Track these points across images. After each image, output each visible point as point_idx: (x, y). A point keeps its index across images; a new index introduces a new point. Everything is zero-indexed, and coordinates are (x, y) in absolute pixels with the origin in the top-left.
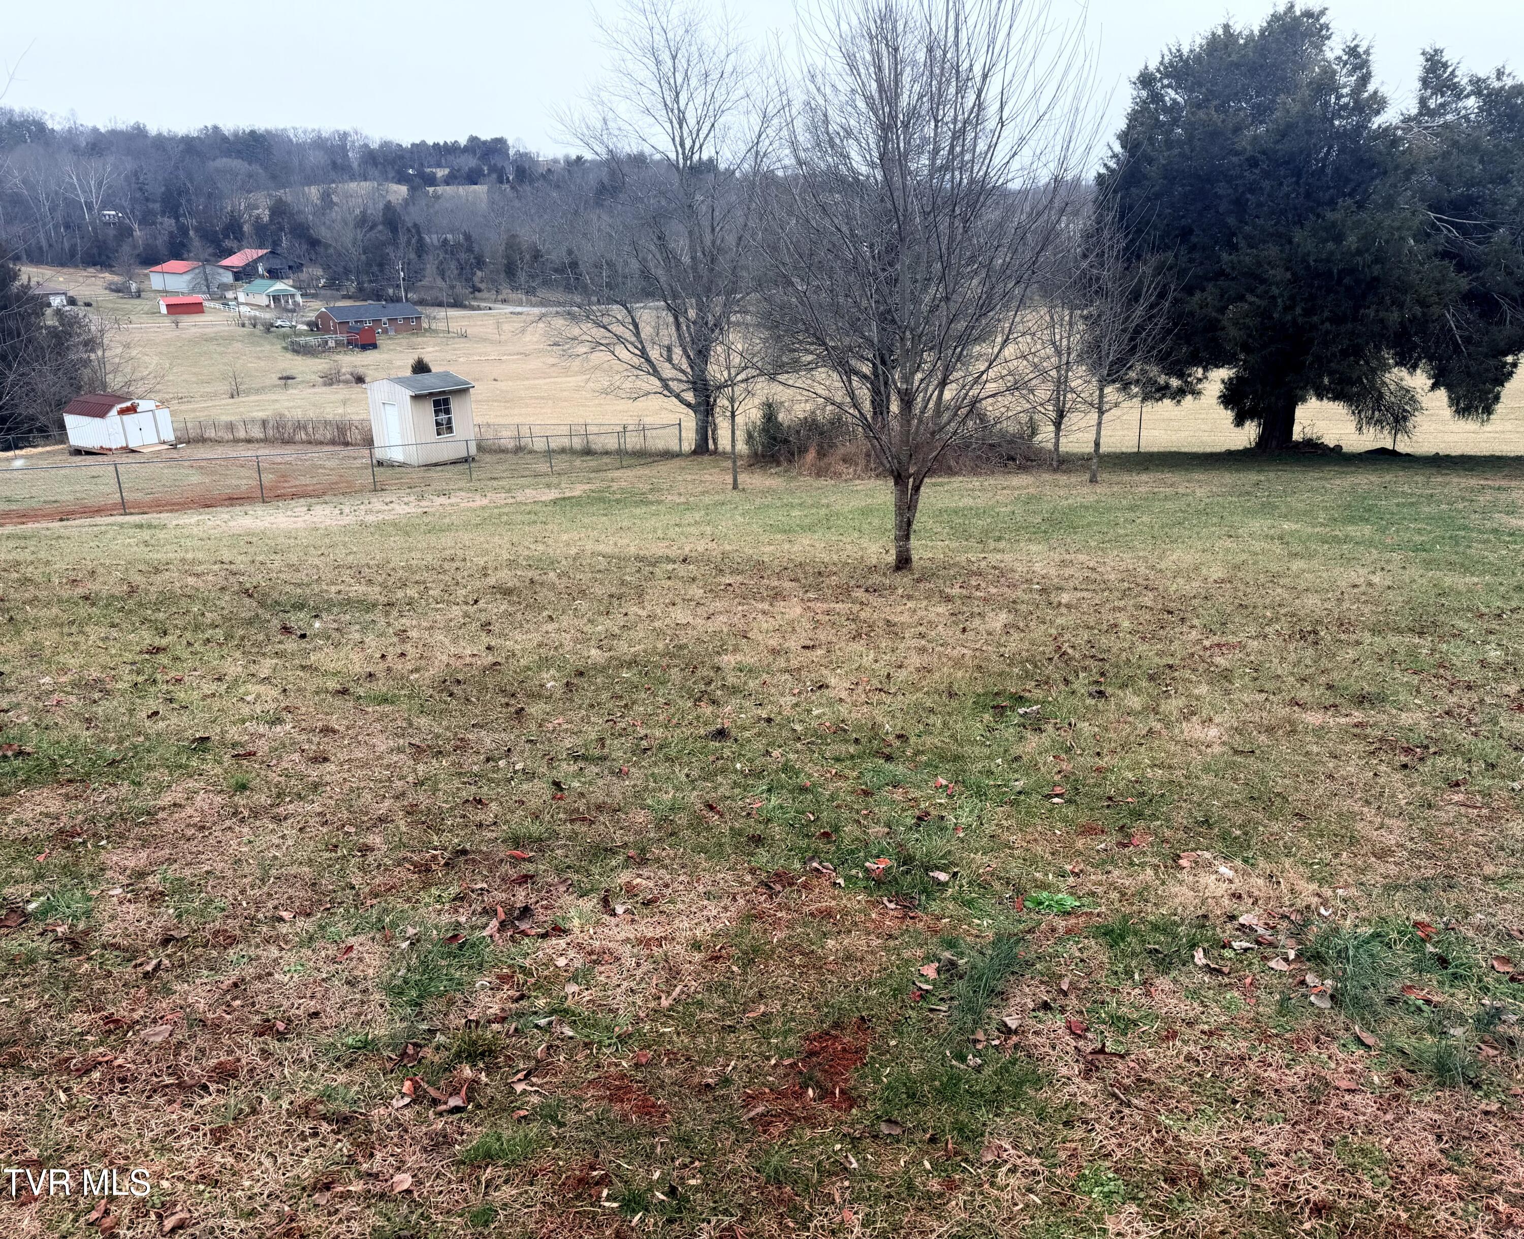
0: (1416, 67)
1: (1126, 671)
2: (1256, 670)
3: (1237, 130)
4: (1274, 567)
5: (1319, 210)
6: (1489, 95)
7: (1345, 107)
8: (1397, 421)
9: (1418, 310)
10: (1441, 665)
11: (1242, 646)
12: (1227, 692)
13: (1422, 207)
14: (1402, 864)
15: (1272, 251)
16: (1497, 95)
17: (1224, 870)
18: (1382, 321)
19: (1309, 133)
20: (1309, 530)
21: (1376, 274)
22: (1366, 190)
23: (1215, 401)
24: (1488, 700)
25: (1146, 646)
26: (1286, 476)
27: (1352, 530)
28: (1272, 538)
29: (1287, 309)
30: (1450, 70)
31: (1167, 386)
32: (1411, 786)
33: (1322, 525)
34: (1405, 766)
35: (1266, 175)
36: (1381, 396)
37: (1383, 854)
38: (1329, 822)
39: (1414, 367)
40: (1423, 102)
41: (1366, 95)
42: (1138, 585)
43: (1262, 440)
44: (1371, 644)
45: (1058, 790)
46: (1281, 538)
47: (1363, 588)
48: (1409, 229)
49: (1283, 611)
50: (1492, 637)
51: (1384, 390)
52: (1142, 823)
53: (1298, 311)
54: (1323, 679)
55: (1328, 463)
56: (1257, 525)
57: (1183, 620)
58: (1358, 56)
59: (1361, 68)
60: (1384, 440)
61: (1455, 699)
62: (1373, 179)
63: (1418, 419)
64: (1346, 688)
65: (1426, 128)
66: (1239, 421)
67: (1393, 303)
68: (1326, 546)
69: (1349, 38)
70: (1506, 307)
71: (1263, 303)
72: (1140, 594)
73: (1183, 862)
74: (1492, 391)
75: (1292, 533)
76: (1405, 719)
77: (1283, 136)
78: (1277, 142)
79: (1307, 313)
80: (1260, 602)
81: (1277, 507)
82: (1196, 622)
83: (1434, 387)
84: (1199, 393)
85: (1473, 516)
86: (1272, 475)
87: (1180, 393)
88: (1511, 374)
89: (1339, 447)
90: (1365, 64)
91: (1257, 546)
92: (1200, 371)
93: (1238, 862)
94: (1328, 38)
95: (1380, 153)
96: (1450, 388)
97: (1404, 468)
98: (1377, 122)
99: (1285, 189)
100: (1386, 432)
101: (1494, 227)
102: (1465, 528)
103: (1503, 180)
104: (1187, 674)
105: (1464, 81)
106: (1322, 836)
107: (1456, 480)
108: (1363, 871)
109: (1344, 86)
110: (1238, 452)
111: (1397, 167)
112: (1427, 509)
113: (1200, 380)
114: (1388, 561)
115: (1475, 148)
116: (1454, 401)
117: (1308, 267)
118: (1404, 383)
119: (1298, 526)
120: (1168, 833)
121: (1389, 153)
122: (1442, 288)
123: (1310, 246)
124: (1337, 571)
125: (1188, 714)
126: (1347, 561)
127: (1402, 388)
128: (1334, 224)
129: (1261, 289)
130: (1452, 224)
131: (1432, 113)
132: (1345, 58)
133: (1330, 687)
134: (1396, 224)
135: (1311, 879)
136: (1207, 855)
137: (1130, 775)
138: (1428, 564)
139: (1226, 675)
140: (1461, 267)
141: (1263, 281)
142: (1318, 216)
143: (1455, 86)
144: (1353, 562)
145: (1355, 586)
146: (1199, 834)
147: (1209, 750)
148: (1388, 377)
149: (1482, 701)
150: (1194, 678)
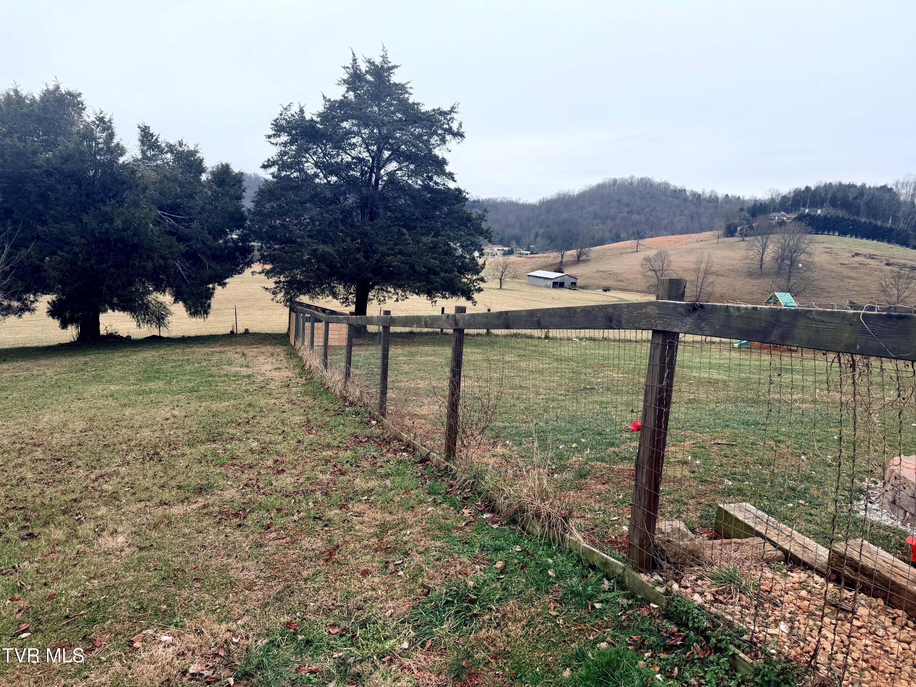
0: (136, 135)
1: (43, 513)
2: (132, 488)
3: (35, 153)
4: (115, 415)
5: (96, 204)
6: (177, 153)
7: (101, 149)
8: (158, 319)
9: (162, 261)
10: (233, 458)
11: (117, 473)
12: (119, 508)
13: (154, 207)
14: (262, 589)
15: (71, 226)
16: (181, 154)
17: (164, 638)
18: (143, 267)
19: (83, 161)
20: (127, 388)
21: (136, 242)
22: (121, 197)
23: (45, 315)
24: (263, 472)
25: (52, 489)
26: (102, 357)
27: (152, 385)
28: (107, 397)
29: (85, 260)
30: (155, 138)
31: (9, 307)
32: (247, 536)
33: (134, 384)
34: (240, 525)
35: (59, 182)
36: (148, 308)
37: (250, 587)
38: (214, 577)
39: (164, 291)
40: (143, 152)
41: (113, 144)
42: (27, 444)
43: (81, 336)
44: (191, 454)
45: (24, 627)
46: (112, 396)
47: (172, 420)
48: (150, 219)
49: (133, 443)
50: (249, 435)
51: (150, 305)
52: (96, 627)
53: (93, 261)
54: (173, 483)
55: (125, 347)
56: (95, 389)
57: (70, 464)
58: (105, 123)
59: (108, 130)
60: (153, 331)
61: (247, 476)
62: (125, 190)
63: (169, 318)
64: (189, 486)
65: (148, 166)
66: (64, 326)
67: (148, 258)
68: (141, 397)
69: (98, 112)
70: (205, 260)
71: (70, 256)
72: (32, 451)
73: (137, 644)
74: (206, 303)
75: (118, 392)
76: (228, 495)
77: (66, 161)
78: (63, 164)
79: (99, 262)
80: (116, 440)
81: (103, 377)
82: (80, 463)
83: (176, 301)
84: (34, 310)
85: (213, 369)
86: (93, 357)
87: (20, 311)
88: (213, 293)
89: (129, 337)
90: (110, 128)
91: (100, 403)
92: (32, 296)
93: (172, 629)
94: (84, 109)
95: (126, 177)
96: (185, 302)
97: (168, 346)
98: (121, 160)
99: (73, 191)
100: (154, 326)
101: (192, 220)
102: (211, 376)
103: (191, 196)
104: (89, 503)
105: (163, 145)
106: (214, 589)
107: (197, 350)
108: (244, 602)
109: (100, 138)
110: (67, 344)
111: (137, 185)
112: (188, 368)
113: (32, 302)
114: (179, 401)
115: (175, 180)
116: (188, 308)
117: (95, 237)
118: (159, 300)
119: (120, 387)
120: (118, 627)
121: (131, 178)
122: (172, 250)
123: (94, 224)
124: (153, 411)
125: (99, 531)
126: (156, 404)
127: (158, 302)
128: (106, 213)
129: (67, 248)
130: (170, 217)
131: (149, 159)
132: (97, 122)
133: (179, 487)
134: (142, 216)
135: (220, 622)
136: (150, 632)
137: (74, 593)
138: (200, 398)
139: (115, 496)
140: (180, 239)
141: (68, 244)
142: (96, 208)
143: (159, 147)
144: (160, 404)
145: (167, 419)
146: (139, 619)
147: (123, 554)
148: (150, 298)
149: (259, 473)
150: (94, 505)
